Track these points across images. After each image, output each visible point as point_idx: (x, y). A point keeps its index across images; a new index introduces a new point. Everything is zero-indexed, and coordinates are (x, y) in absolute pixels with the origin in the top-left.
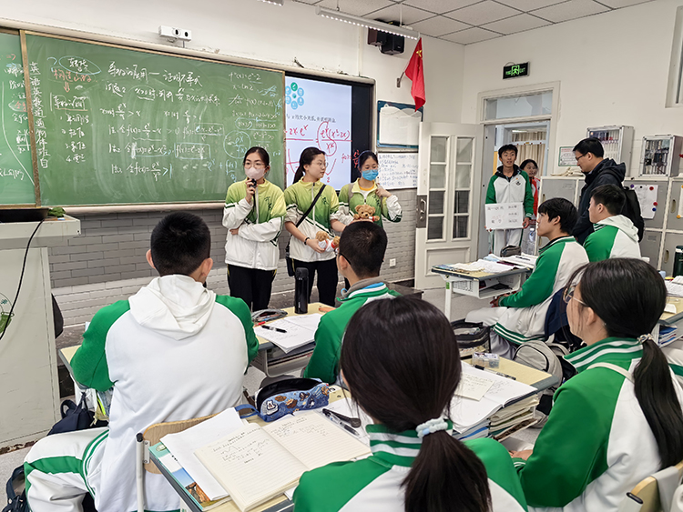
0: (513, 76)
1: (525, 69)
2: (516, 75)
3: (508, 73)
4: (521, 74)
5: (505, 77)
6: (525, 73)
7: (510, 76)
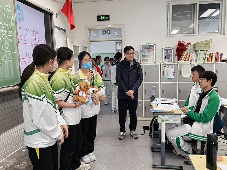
0: (102, 20)
1: (108, 18)
2: (104, 20)
3: (100, 19)
4: (106, 20)
5: (98, 20)
6: (108, 19)
7: (100, 20)
